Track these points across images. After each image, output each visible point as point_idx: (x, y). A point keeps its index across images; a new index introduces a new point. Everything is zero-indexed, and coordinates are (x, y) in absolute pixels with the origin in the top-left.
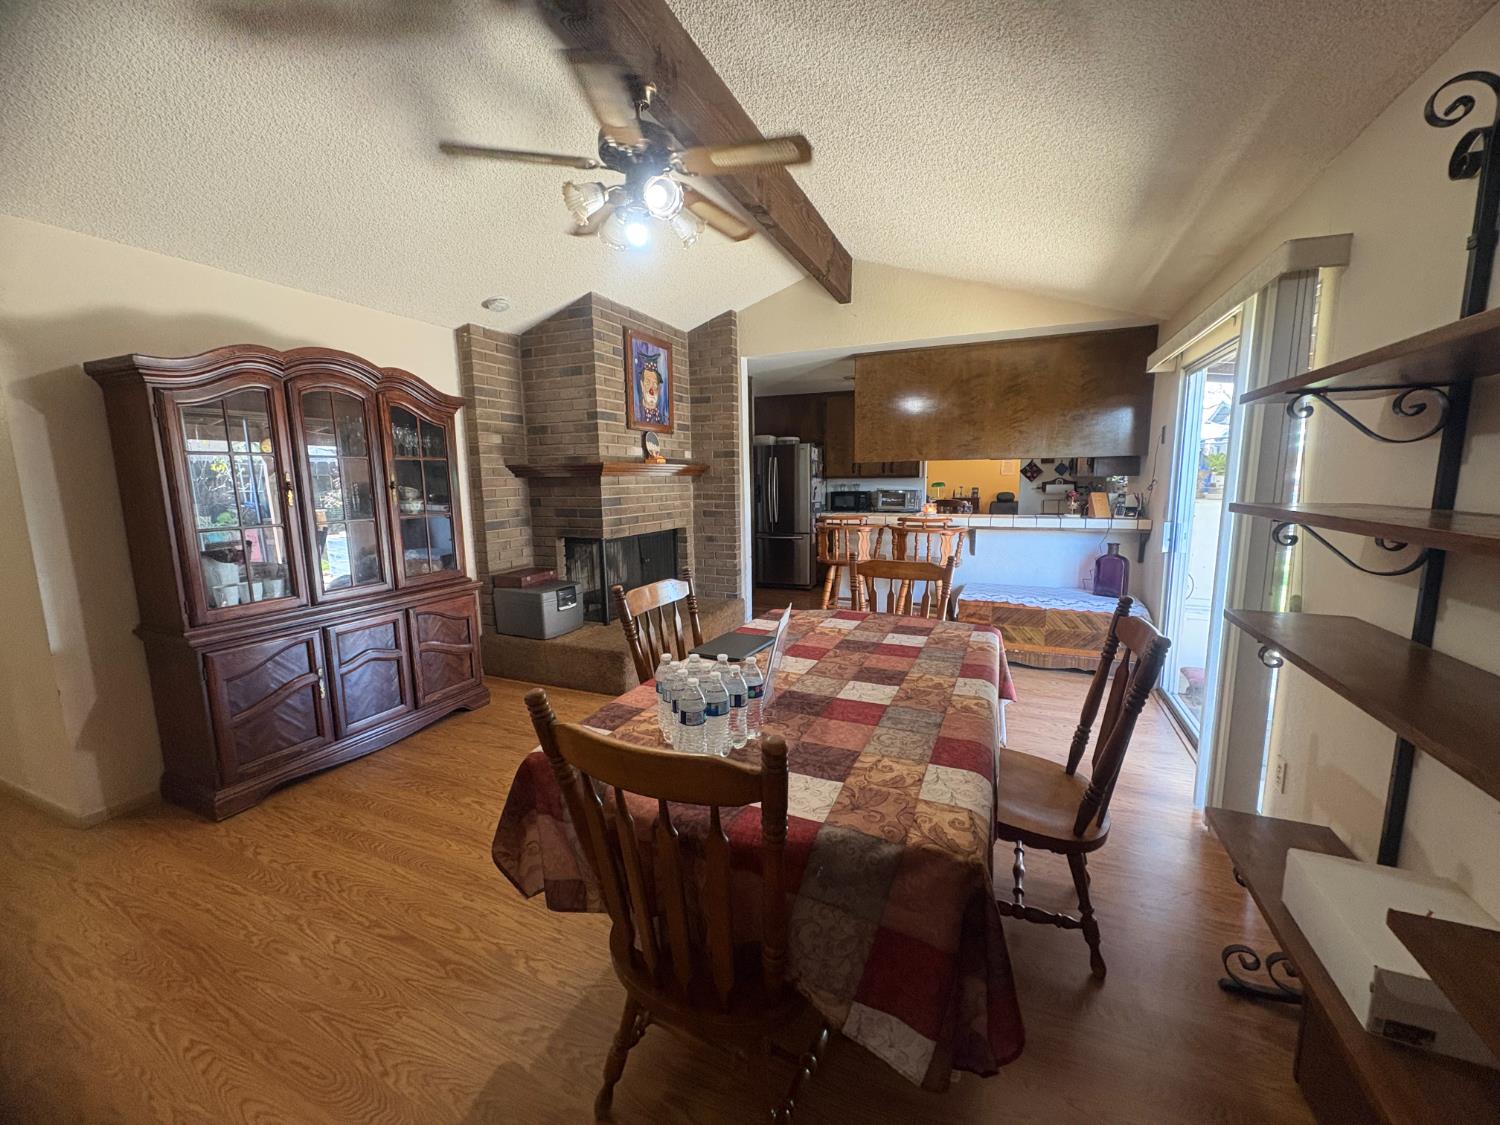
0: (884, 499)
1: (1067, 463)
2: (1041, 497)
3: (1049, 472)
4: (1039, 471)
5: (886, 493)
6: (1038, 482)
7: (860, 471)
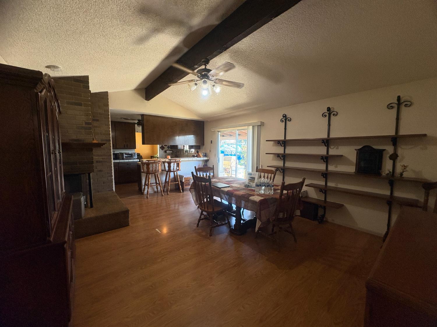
0: (126, 156)
1: (169, 146)
2: (165, 154)
3: (166, 148)
4: (164, 148)
5: (126, 154)
6: (164, 150)
7: (116, 147)
